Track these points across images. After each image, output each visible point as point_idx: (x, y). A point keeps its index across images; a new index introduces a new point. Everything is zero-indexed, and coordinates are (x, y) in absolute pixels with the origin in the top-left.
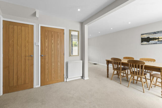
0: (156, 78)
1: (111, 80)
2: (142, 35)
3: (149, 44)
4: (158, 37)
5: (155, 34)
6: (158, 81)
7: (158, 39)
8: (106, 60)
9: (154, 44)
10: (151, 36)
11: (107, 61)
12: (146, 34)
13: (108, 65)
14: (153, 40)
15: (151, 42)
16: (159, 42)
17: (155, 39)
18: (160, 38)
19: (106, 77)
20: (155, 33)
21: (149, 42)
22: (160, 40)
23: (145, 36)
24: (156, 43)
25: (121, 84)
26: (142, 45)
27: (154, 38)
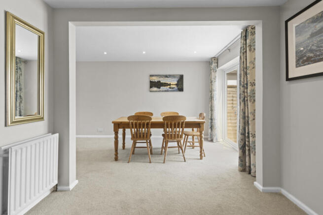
0: (191, 137)
1: (128, 162)
2: (151, 76)
3: (160, 91)
4: (169, 83)
5: (166, 78)
6: (188, 140)
7: (170, 85)
8: (113, 122)
9: (165, 91)
10: (163, 80)
11: (114, 124)
12: (156, 76)
13: (116, 133)
14: (165, 86)
15: (162, 88)
16: (171, 89)
17: (166, 85)
18: (171, 84)
19: (112, 161)
20: (166, 76)
21: (160, 88)
22: (171, 86)
23: (155, 79)
24: (167, 91)
25: (150, 162)
26: (150, 91)
27: (165, 83)
